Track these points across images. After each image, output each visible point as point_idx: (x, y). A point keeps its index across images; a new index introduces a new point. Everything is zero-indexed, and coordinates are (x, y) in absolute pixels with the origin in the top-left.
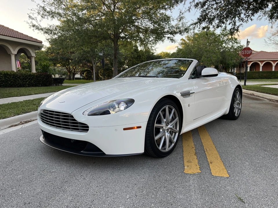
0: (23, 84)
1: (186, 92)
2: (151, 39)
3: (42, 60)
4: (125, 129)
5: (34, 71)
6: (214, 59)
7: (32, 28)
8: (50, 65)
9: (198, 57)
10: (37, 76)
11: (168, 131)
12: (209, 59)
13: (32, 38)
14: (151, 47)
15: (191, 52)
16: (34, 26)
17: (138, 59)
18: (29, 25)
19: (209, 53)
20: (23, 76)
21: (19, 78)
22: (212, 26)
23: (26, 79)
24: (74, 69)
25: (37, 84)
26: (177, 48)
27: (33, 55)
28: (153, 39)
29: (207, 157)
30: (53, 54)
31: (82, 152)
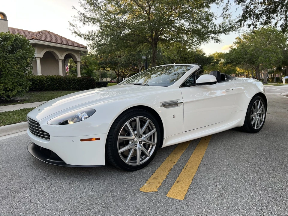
0: (67, 88)
1: (172, 102)
2: (194, 40)
3: (92, 64)
4: (82, 140)
5: (79, 75)
6: (274, 59)
7: (75, 35)
8: (94, 69)
9: (254, 58)
10: (80, 80)
11: (140, 144)
12: (268, 59)
13: (78, 44)
14: (196, 48)
15: (245, 52)
16: (75, 33)
17: (186, 61)
18: (71, 31)
19: (267, 53)
20: (68, 80)
21: (64, 82)
22: (260, 23)
23: (70, 83)
24: (123, 73)
25: (81, 87)
26: (230, 49)
27: (79, 60)
28: (196, 39)
29: (180, 175)
30: (103, 59)
31: (48, 159)
